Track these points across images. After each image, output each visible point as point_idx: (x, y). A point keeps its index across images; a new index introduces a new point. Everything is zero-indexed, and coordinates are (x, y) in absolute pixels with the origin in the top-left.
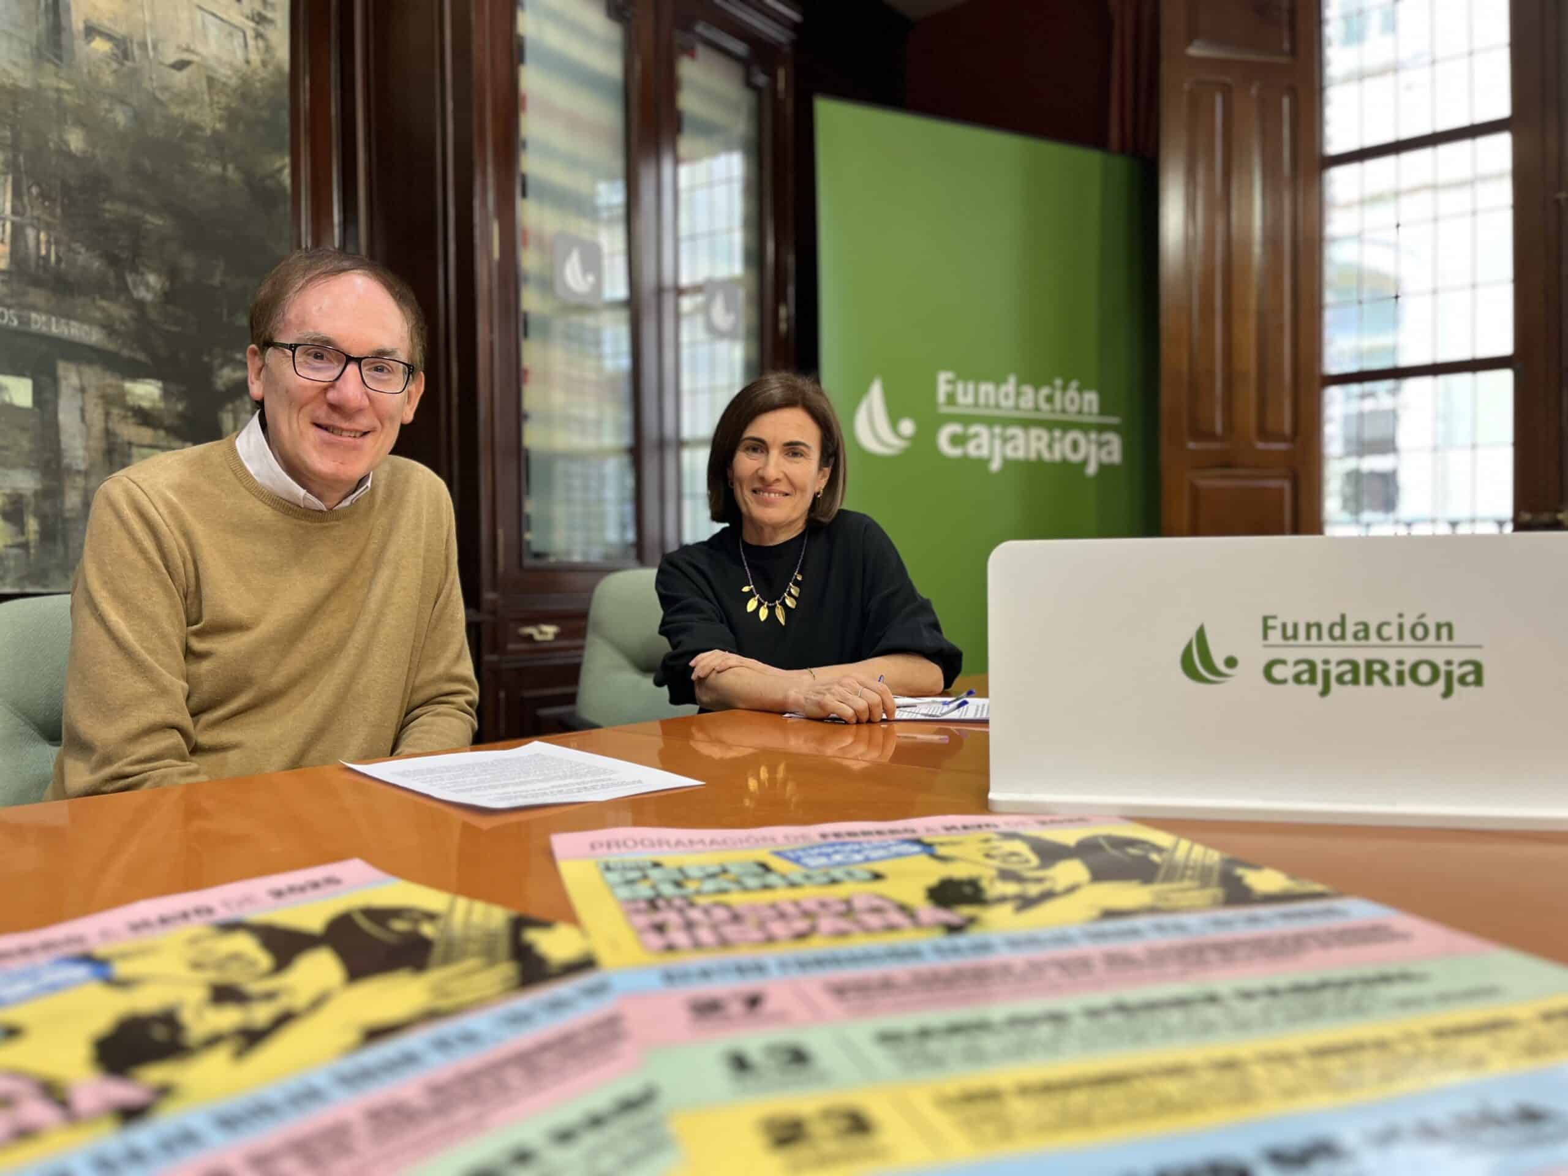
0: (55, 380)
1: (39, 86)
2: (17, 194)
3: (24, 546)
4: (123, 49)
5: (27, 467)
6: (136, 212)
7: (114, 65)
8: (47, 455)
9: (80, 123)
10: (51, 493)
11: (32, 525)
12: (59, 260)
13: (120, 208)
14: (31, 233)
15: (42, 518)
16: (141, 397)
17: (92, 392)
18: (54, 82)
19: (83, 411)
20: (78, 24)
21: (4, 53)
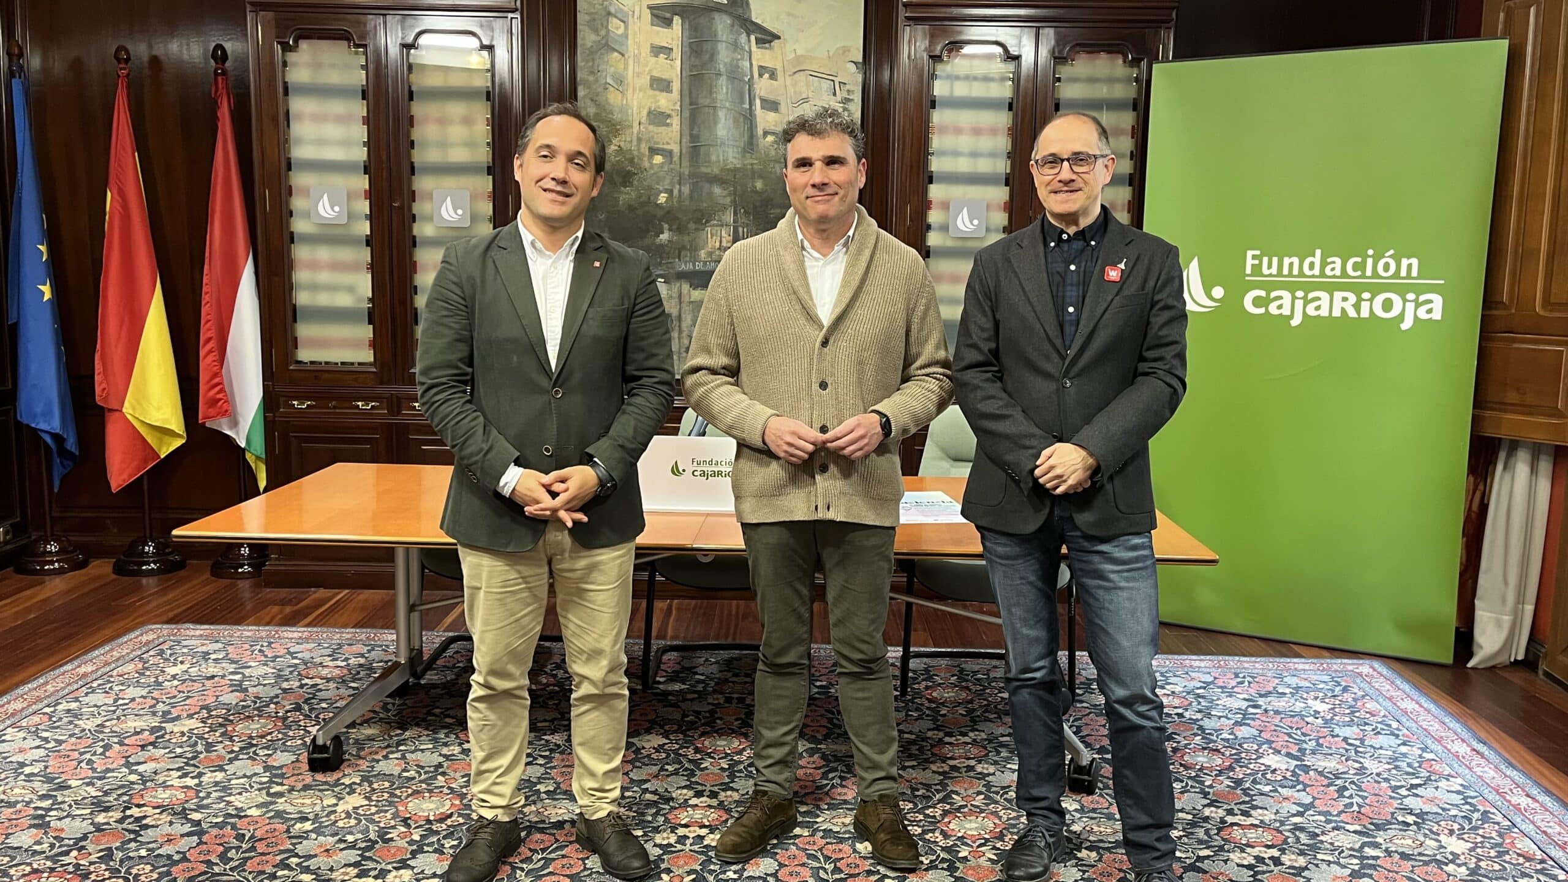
1: (744, 165)
13: (777, 211)
18: (749, 161)
20: (760, 132)
21: (730, 155)
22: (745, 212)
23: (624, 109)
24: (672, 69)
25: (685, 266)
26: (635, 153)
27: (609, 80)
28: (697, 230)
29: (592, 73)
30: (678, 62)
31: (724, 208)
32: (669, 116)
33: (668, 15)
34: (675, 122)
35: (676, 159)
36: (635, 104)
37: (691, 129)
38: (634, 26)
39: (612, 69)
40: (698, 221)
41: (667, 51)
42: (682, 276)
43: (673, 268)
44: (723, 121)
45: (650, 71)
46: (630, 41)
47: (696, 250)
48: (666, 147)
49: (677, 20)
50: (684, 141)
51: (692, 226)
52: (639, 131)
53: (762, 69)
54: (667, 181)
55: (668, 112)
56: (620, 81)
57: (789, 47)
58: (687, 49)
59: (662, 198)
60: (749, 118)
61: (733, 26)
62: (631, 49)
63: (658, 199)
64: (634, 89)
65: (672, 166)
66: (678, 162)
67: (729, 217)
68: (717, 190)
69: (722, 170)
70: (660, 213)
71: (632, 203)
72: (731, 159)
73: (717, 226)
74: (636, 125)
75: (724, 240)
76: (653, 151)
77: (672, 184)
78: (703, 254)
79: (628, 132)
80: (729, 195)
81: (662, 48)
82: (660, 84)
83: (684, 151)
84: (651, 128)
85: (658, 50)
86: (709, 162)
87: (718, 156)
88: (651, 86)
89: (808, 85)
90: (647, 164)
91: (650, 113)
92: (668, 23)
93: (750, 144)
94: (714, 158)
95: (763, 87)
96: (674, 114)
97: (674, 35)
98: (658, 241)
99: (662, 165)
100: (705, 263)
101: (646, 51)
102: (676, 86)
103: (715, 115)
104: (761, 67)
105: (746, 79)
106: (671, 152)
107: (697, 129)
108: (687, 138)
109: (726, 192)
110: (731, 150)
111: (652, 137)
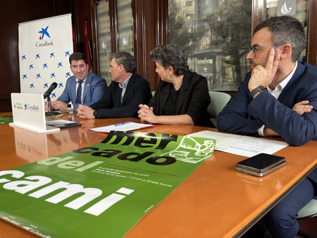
0: (215, 59)
2: (211, 31)
3: (211, 84)
5: (212, 72)
7: (225, 3)
8: (214, 70)
9: (220, 16)
10: (214, 76)
11: (212, 81)
12: (216, 40)
14: (213, 37)
15: (213, 80)
16: (227, 59)
17: (220, 59)
18: (216, 11)
19: (219, 63)
22: (215, 30)
23: (180, 3)
25: (195, 53)
26: (183, 17)
28: (200, 39)
31: (207, 30)
32: (192, 2)
34: (194, 3)
35: (194, 16)
37: (198, 5)
40: (200, 36)
42: (196, 56)
43: (193, 54)
47: (199, 46)
48: (191, 13)
50: (196, 9)
51: (198, 38)
52: (183, 10)
54: (192, 24)
59: (190, 31)
63: (188, 31)
65: (193, 19)
66: (194, 17)
67: (209, 33)
68: (206, 24)
69: (207, 17)
70: (189, 35)
71: (181, 34)
72: (210, 12)
73: (206, 37)
74: (183, 8)
75: (208, 41)
76: (187, 15)
77: (193, 25)
78: (201, 48)
79: (181, 11)
84: (187, 7)
86: (203, 15)
90: (185, 20)
91: (187, 3)
93: (216, 5)
94: (205, 13)
98: (188, 45)
99: (190, 20)
100: (202, 50)
106: (192, 14)
107: (200, 4)
108: (197, 8)
109: (208, 24)
110: (210, 9)
111: (187, 11)
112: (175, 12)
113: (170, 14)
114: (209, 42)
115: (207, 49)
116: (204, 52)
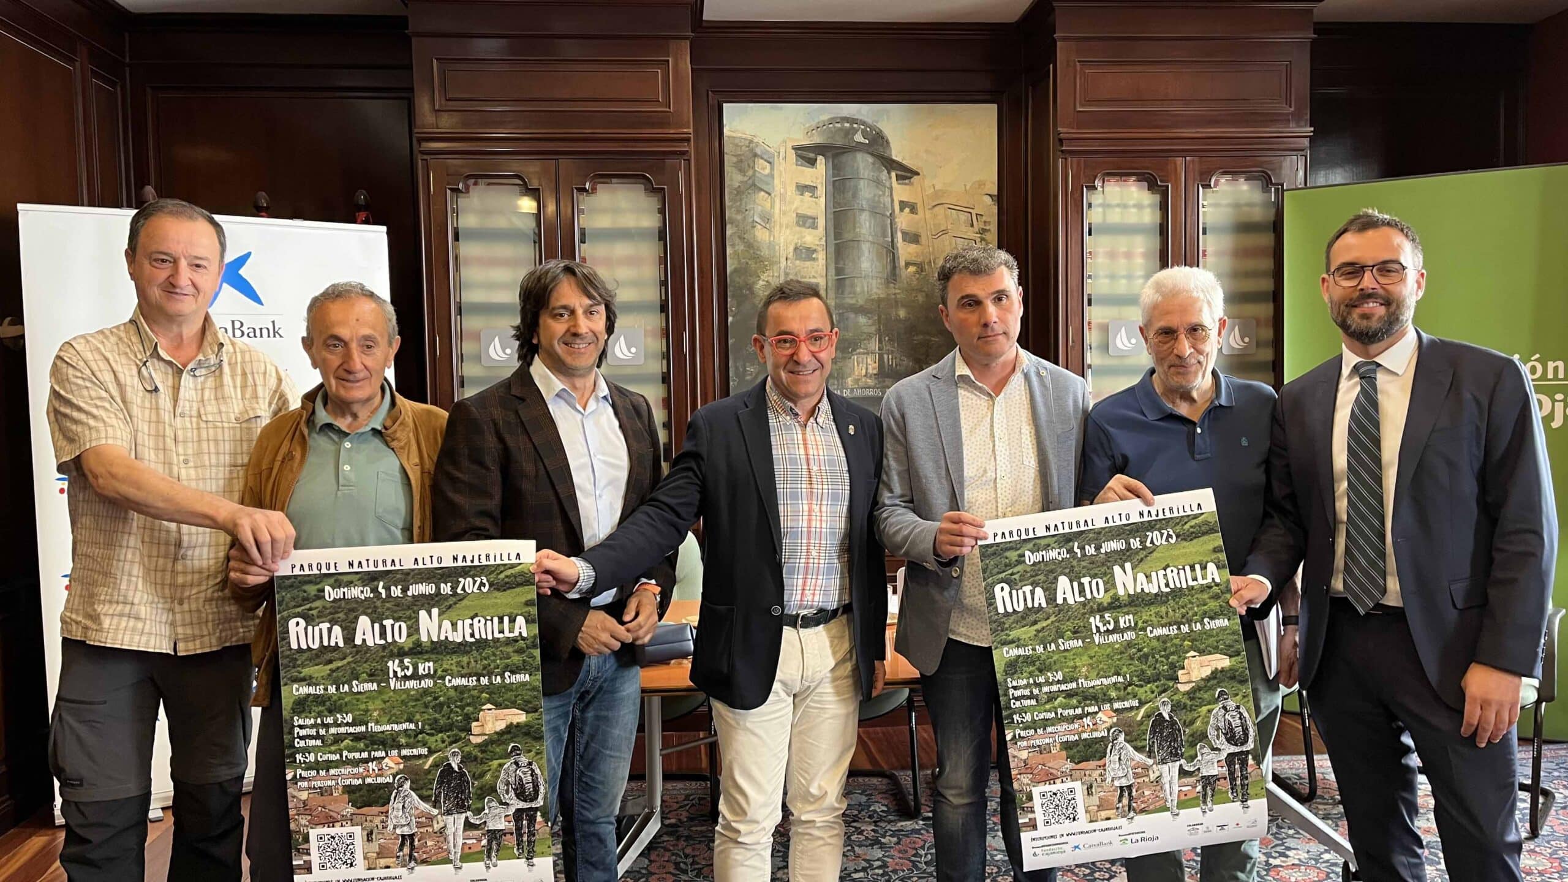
1: (888, 295)
2: (880, 341)
4: (920, 267)
6: (928, 337)
7: (917, 276)
9: (903, 306)
12: (896, 365)
13: (921, 337)
14: (886, 356)
18: (893, 291)
20: (902, 263)
21: (874, 285)
22: (890, 340)
23: (771, 246)
24: (817, 206)
27: (757, 219)
28: (844, 358)
29: (738, 212)
30: (823, 200)
31: (870, 336)
32: (815, 251)
33: (812, 155)
34: (821, 256)
36: (782, 240)
37: (837, 263)
38: (780, 166)
39: (760, 208)
41: (812, 189)
44: (866, 254)
45: (797, 209)
46: (777, 181)
47: (843, 378)
49: (821, 160)
50: (829, 274)
52: (786, 268)
53: (903, 205)
55: (814, 247)
56: (767, 219)
57: (927, 183)
58: (830, 188)
60: (891, 251)
61: (873, 164)
62: (777, 188)
64: (781, 226)
67: (874, 345)
68: (862, 320)
69: (867, 300)
72: (875, 290)
73: (864, 354)
74: (783, 260)
75: (870, 367)
78: (850, 381)
79: (775, 268)
80: (873, 325)
81: (806, 187)
82: (805, 221)
83: (830, 284)
84: (798, 262)
85: (803, 189)
86: (855, 293)
87: (863, 287)
88: (798, 224)
89: (946, 217)
91: (796, 249)
92: (812, 162)
93: (893, 275)
94: (858, 289)
95: (903, 220)
96: (819, 249)
97: (818, 173)
100: (852, 390)
101: (791, 190)
102: (821, 222)
103: (859, 248)
104: (901, 202)
105: (888, 214)
107: (842, 262)
108: (832, 271)
109: (870, 322)
110: (874, 282)
111: (800, 271)
112: (753, 265)
113: (735, 271)
114: (874, 369)
115: (869, 388)
116: (859, 393)
